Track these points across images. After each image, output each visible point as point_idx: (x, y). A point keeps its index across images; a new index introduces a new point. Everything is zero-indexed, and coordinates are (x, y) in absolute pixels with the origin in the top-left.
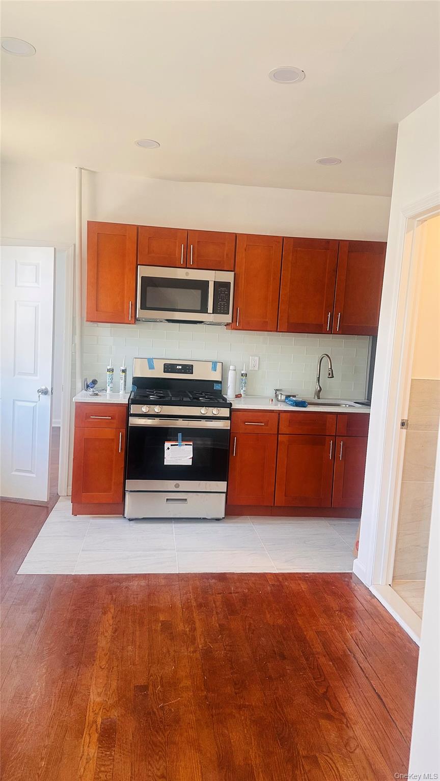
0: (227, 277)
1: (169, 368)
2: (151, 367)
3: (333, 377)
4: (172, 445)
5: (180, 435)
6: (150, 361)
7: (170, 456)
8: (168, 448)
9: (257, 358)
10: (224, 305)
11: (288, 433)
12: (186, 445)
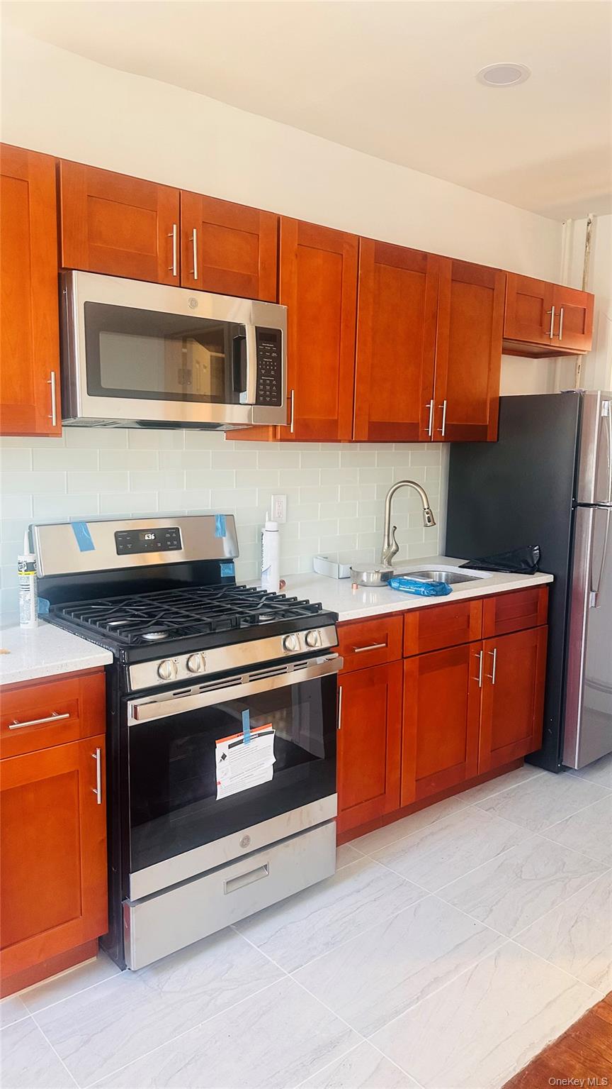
0: (276, 317)
1: (127, 542)
2: (86, 545)
3: (435, 524)
4: (230, 747)
5: (246, 715)
6: (81, 529)
7: (230, 774)
8: (224, 757)
9: (283, 498)
10: (271, 385)
11: (418, 653)
12: (260, 735)
